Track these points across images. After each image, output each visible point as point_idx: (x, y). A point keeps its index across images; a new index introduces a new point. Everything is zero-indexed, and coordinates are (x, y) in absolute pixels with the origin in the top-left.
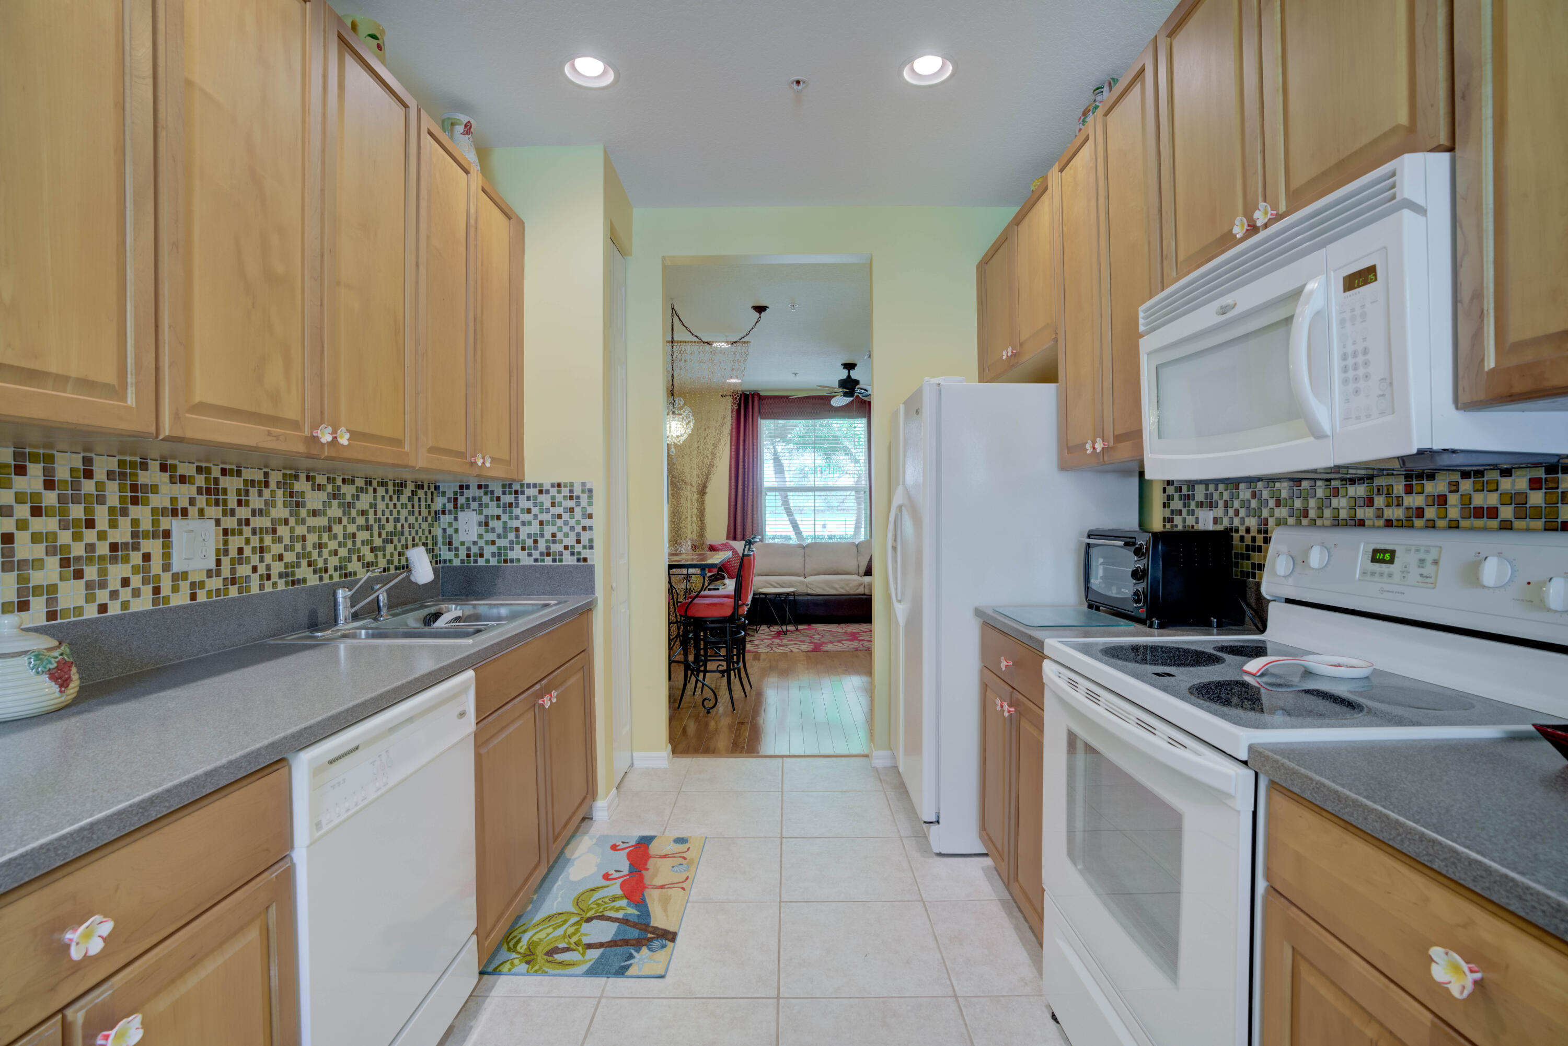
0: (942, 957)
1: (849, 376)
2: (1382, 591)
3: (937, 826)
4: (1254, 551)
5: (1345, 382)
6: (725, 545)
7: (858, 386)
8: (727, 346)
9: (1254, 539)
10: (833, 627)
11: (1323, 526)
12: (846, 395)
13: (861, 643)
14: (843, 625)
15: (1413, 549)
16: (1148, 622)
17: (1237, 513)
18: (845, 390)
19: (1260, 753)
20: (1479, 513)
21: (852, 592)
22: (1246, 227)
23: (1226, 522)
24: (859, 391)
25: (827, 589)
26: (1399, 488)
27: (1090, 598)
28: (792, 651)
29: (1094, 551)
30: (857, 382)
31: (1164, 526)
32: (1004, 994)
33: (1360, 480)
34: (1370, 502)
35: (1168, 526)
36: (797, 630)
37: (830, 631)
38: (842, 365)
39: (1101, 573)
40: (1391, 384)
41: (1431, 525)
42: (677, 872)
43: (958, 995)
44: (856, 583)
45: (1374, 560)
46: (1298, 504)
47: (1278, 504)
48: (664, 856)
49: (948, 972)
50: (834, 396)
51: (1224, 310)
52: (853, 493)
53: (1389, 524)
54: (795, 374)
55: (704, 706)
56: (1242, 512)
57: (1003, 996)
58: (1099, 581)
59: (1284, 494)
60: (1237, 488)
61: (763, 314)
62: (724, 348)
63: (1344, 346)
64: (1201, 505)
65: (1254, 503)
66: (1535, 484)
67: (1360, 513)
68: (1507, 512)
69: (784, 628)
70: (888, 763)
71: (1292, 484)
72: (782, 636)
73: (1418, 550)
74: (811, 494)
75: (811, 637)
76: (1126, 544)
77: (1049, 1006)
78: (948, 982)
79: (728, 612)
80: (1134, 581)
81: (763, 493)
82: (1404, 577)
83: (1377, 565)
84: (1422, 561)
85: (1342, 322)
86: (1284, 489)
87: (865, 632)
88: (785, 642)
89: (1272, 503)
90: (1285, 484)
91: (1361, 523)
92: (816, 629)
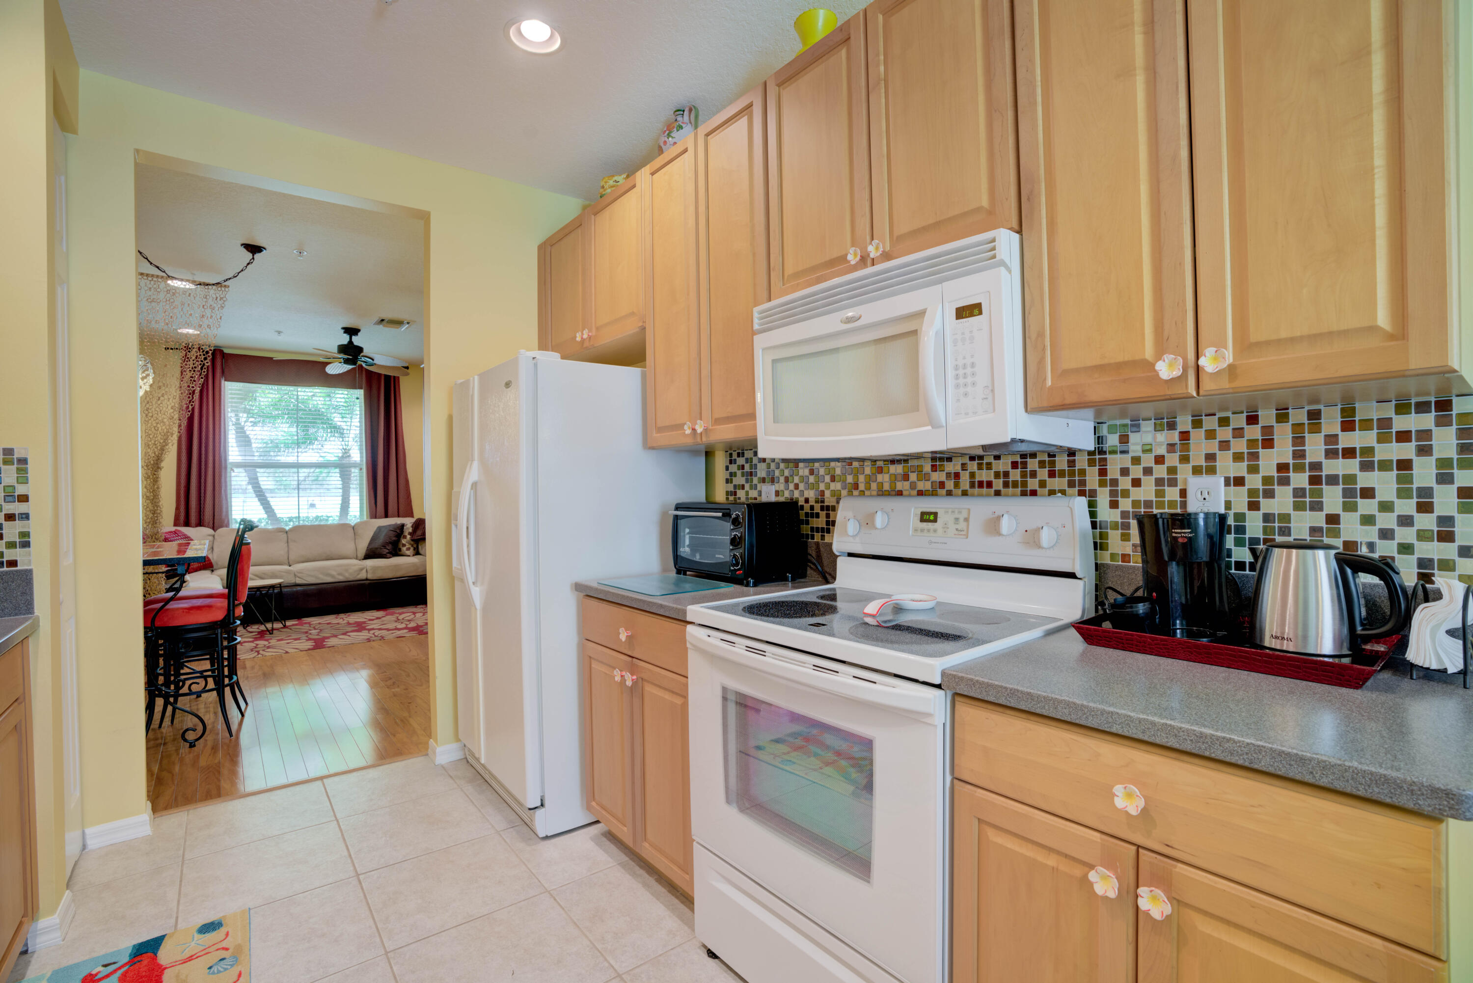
0: (590, 941)
1: (351, 342)
2: (931, 542)
3: (542, 810)
4: (812, 517)
5: (957, 386)
6: (175, 532)
7: (362, 354)
8: (192, 286)
9: (812, 508)
10: (331, 619)
11: (871, 496)
12: (346, 361)
13: (372, 632)
14: (342, 615)
15: (950, 510)
16: (745, 581)
17: (797, 487)
18: (346, 357)
19: (954, 676)
20: (981, 484)
21: (351, 578)
22: (858, 258)
23: (787, 494)
24: (363, 359)
25: (321, 576)
26: (927, 468)
27: (679, 564)
28: (287, 652)
29: (682, 523)
30: (360, 350)
31: (727, 499)
32: (660, 952)
33: (899, 461)
34: (906, 477)
35: (731, 498)
36: (285, 627)
37: (328, 624)
38: (343, 328)
39: (687, 542)
40: (993, 391)
41: (949, 493)
42: (219, 972)
43: (621, 973)
44: (356, 568)
45: (922, 520)
46: (850, 479)
47: (833, 479)
48: (190, 958)
49: (602, 955)
50: (330, 363)
51: (849, 320)
52: (337, 470)
53: (921, 493)
54: (279, 332)
55: (185, 740)
56: (802, 486)
57: (660, 955)
58: (687, 549)
59: (838, 471)
60: (797, 467)
61: (257, 256)
62: (189, 289)
63: (956, 360)
64: (763, 480)
65: (812, 479)
66: (1015, 465)
67: (900, 486)
68: (998, 484)
69: (269, 626)
70: (458, 755)
71: (844, 464)
72: (268, 636)
73: (953, 512)
74: (295, 470)
75: (306, 633)
76: (724, 515)
77: (704, 946)
78: (607, 965)
79: (218, 615)
80: (731, 547)
81: (229, 470)
82: (945, 532)
83: (925, 524)
84: (957, 519)
85: (955, 342)
86: (838, 469)
87: (372, 620)
88: (273, 642)
89: (827, 479)
90: (839, 464)
91: (900, 493)
92: (309, 623)
